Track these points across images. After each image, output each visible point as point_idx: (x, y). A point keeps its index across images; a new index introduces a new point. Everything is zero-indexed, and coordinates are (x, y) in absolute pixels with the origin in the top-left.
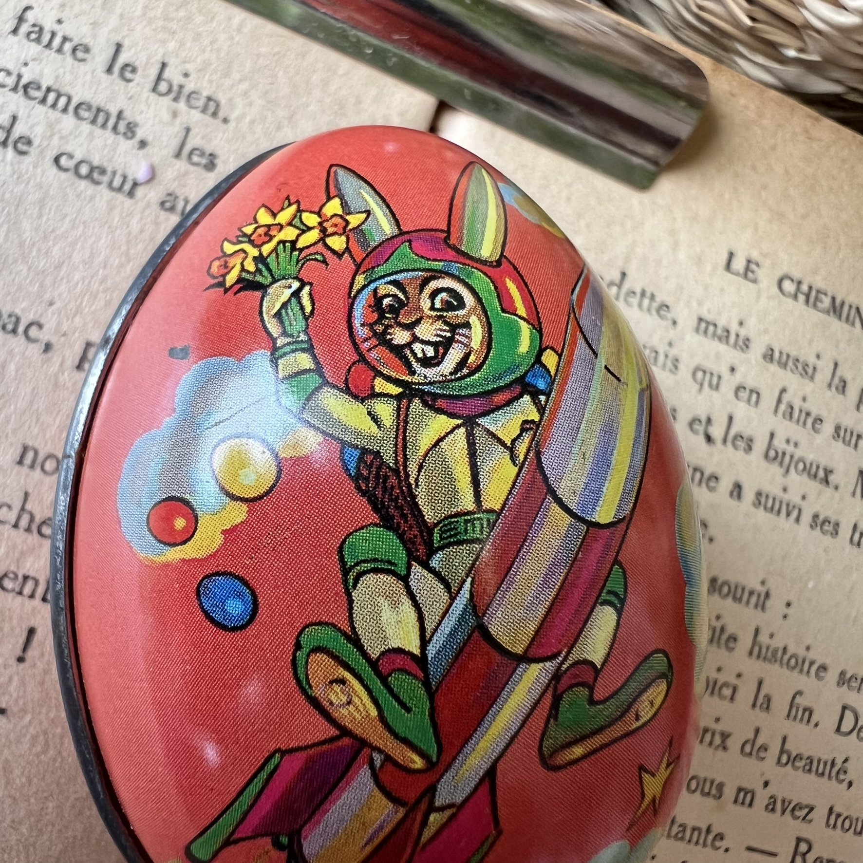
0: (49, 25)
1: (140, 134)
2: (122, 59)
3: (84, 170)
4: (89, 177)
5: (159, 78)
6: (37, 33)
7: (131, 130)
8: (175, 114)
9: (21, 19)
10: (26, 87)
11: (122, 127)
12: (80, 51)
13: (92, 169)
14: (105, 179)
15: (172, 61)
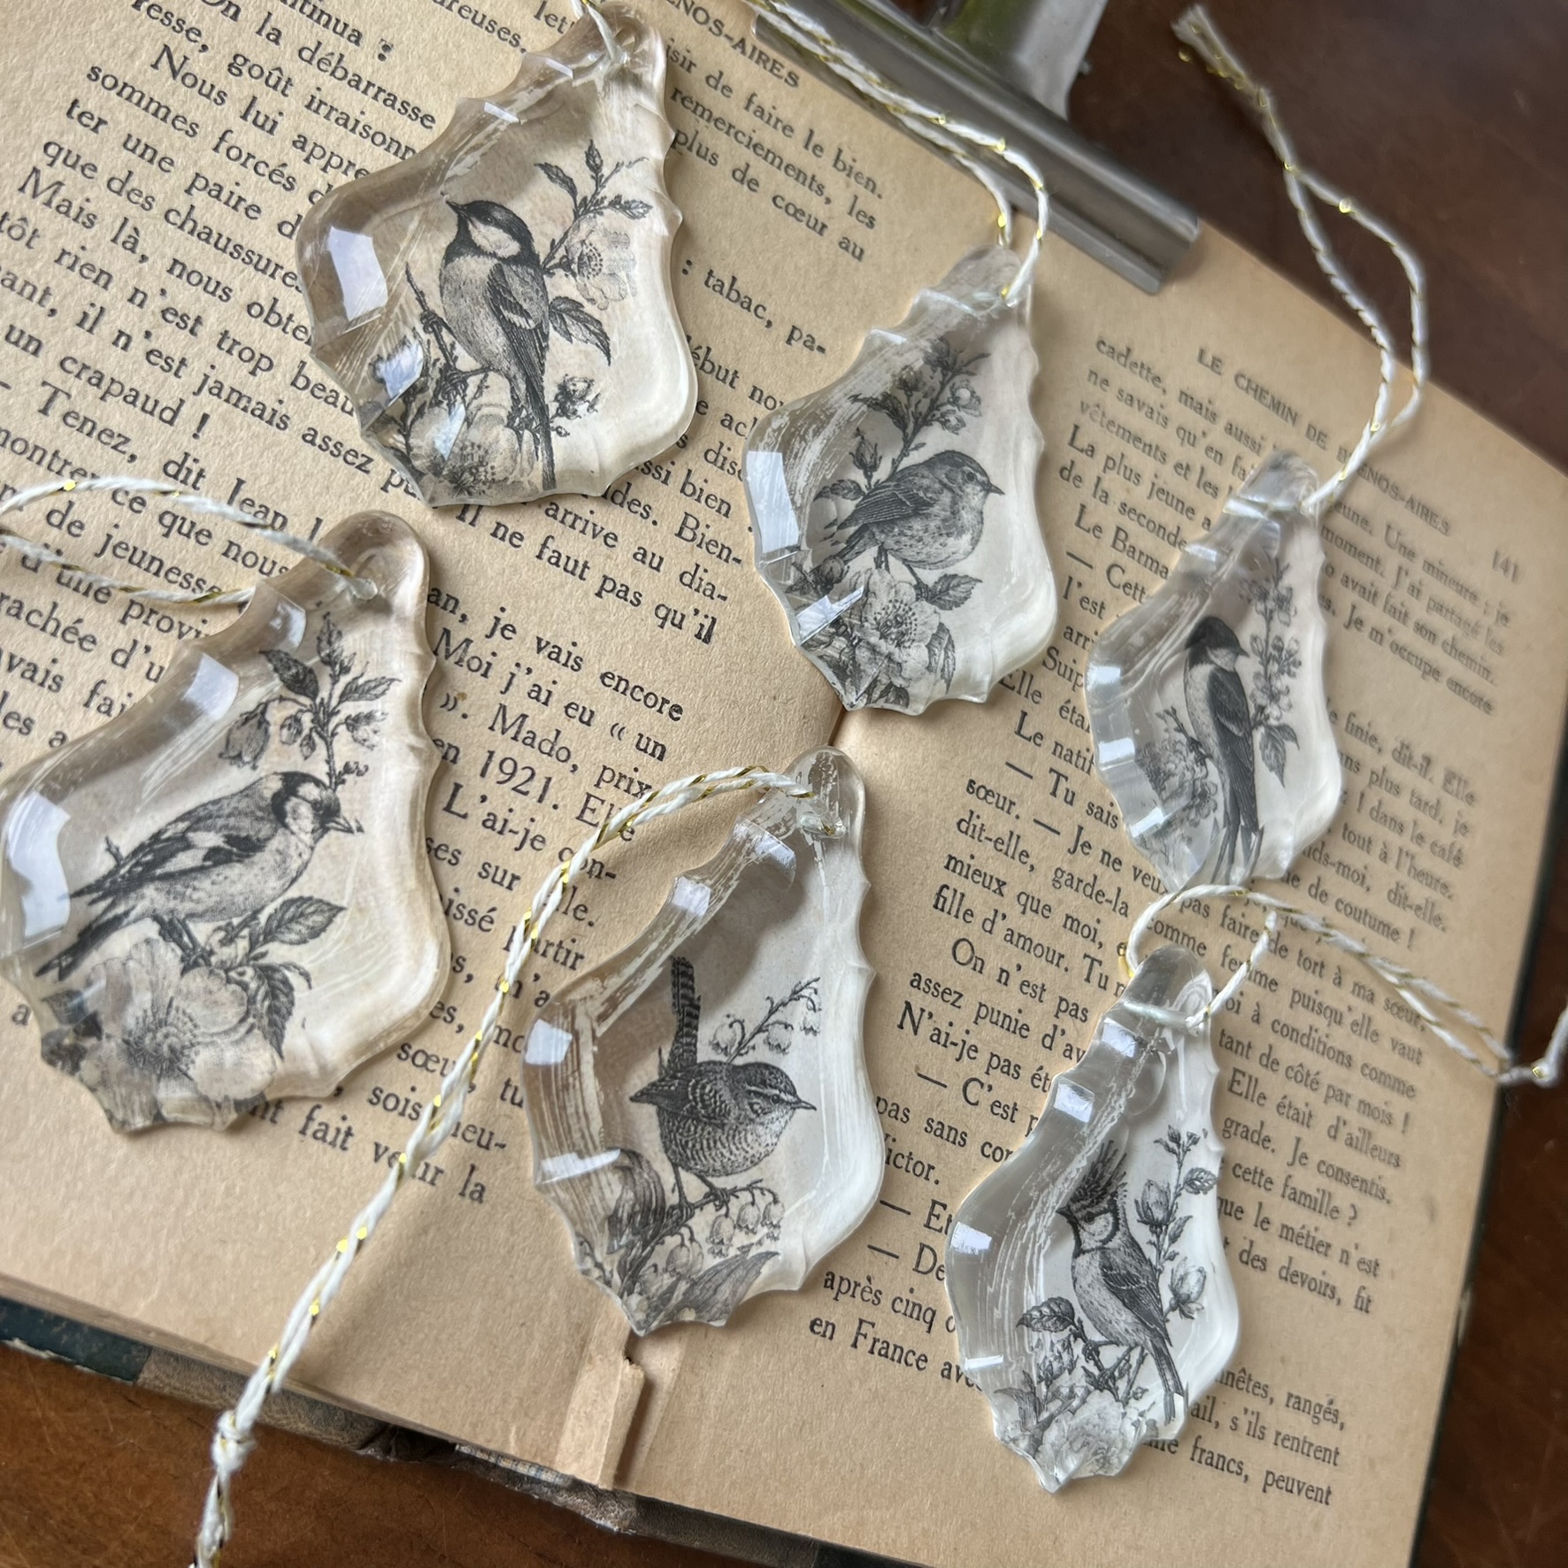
0: (767, 108)
1: (826, 192)
2: (815, 140)
3: (791, 210)
4: (794, 215)
5: (838, 159)
6: (761, 111)
7: (820, 189)
8: (848, 185)
9: (750, 101)
10: (755, 146)
11: (815, 186)
12: (788, 129)
13: (797, 210)
14: (805, 219)
15: (845, 149)
